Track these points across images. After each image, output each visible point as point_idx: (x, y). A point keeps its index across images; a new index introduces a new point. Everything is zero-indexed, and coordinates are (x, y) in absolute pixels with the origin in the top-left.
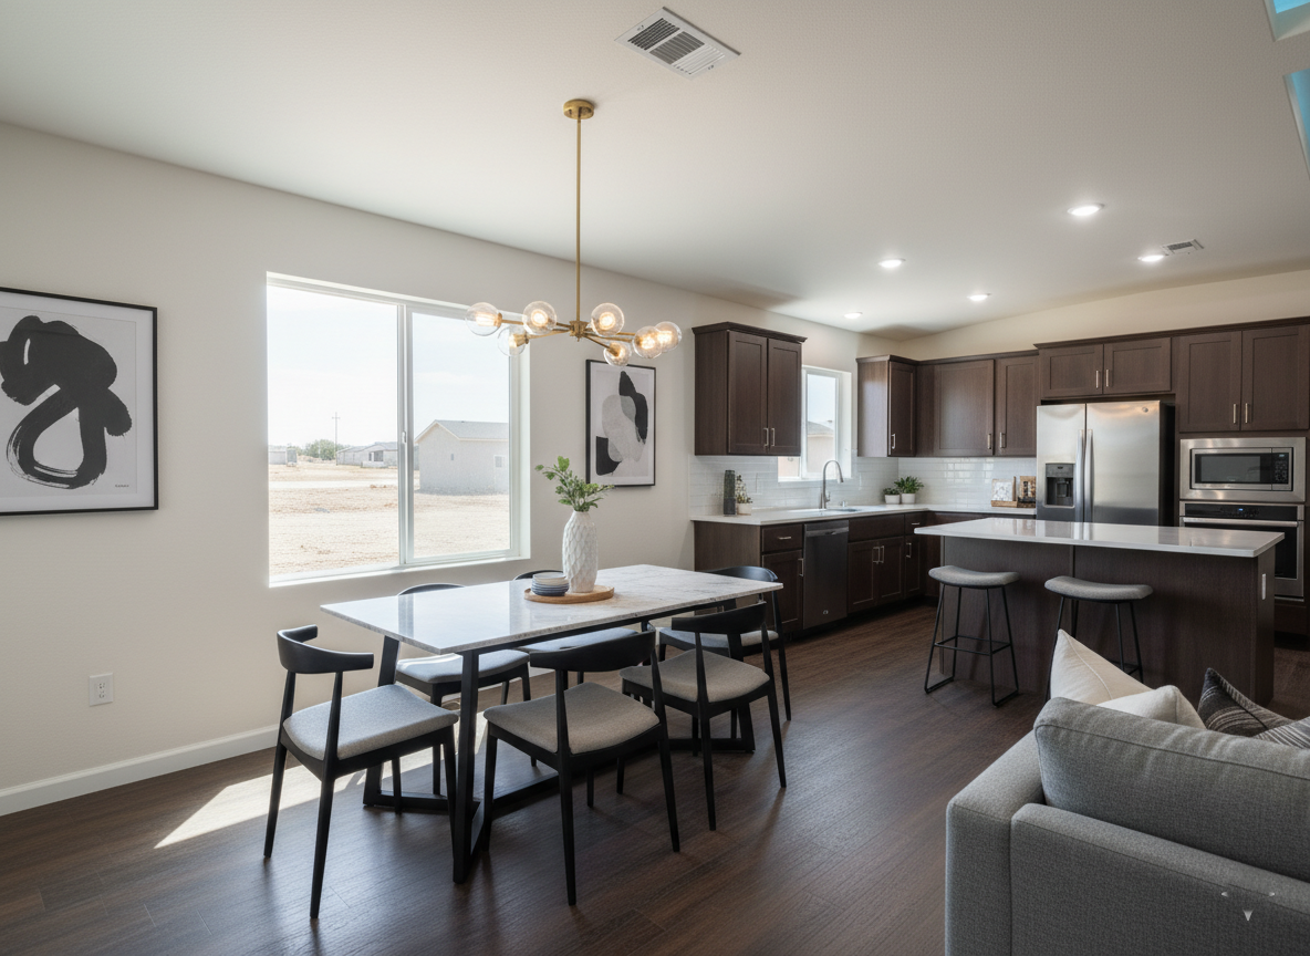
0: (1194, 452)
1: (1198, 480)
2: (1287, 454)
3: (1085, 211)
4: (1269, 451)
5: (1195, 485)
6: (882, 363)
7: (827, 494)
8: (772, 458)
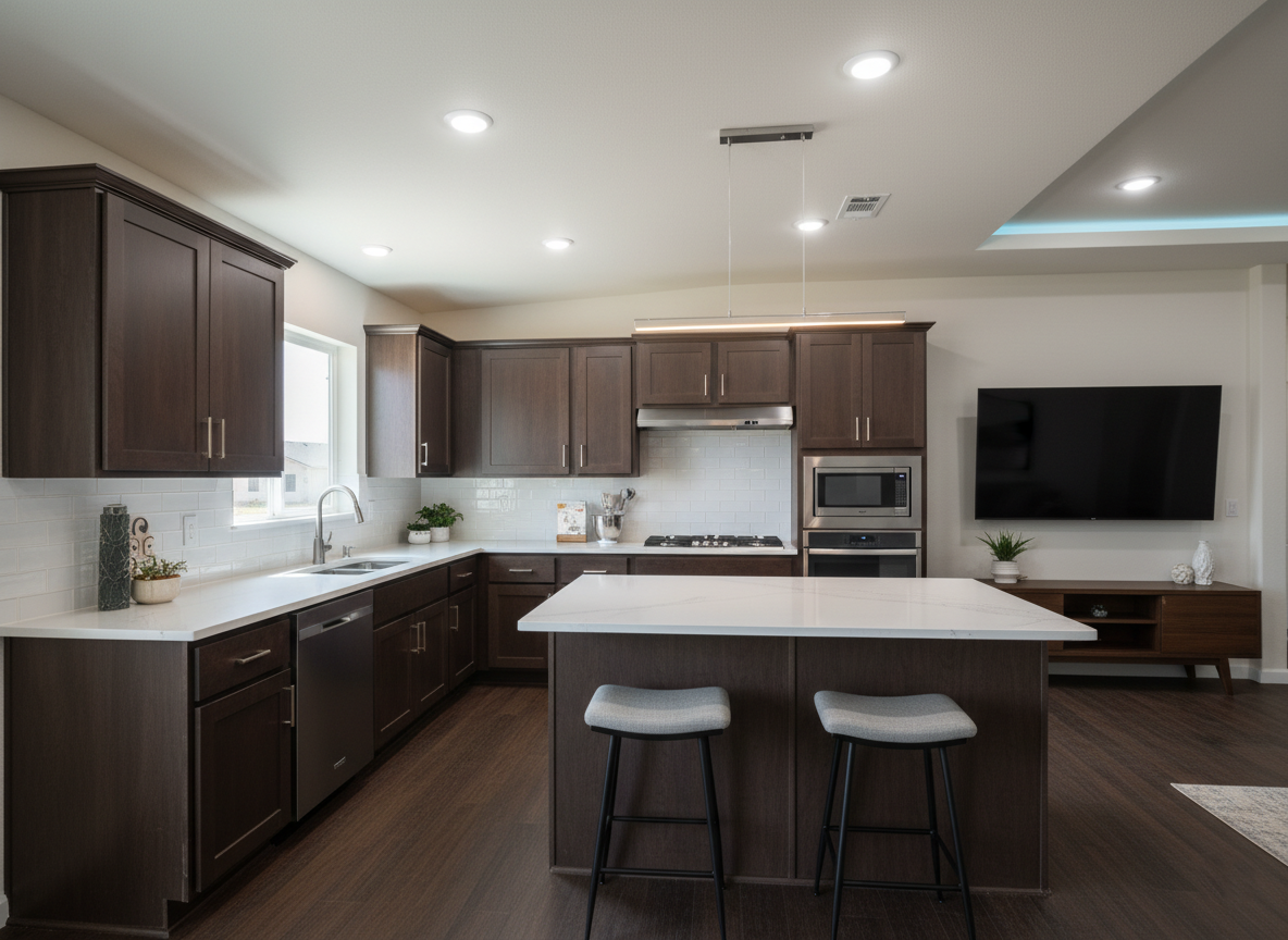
0: (817, 471)
1: (822, 504)
2: (905, 474)
3: (870, 68)
4: (890, 471)
5: (819, 510)
6: (406, 337)
7: (325, 537)
8: (222, 481)
